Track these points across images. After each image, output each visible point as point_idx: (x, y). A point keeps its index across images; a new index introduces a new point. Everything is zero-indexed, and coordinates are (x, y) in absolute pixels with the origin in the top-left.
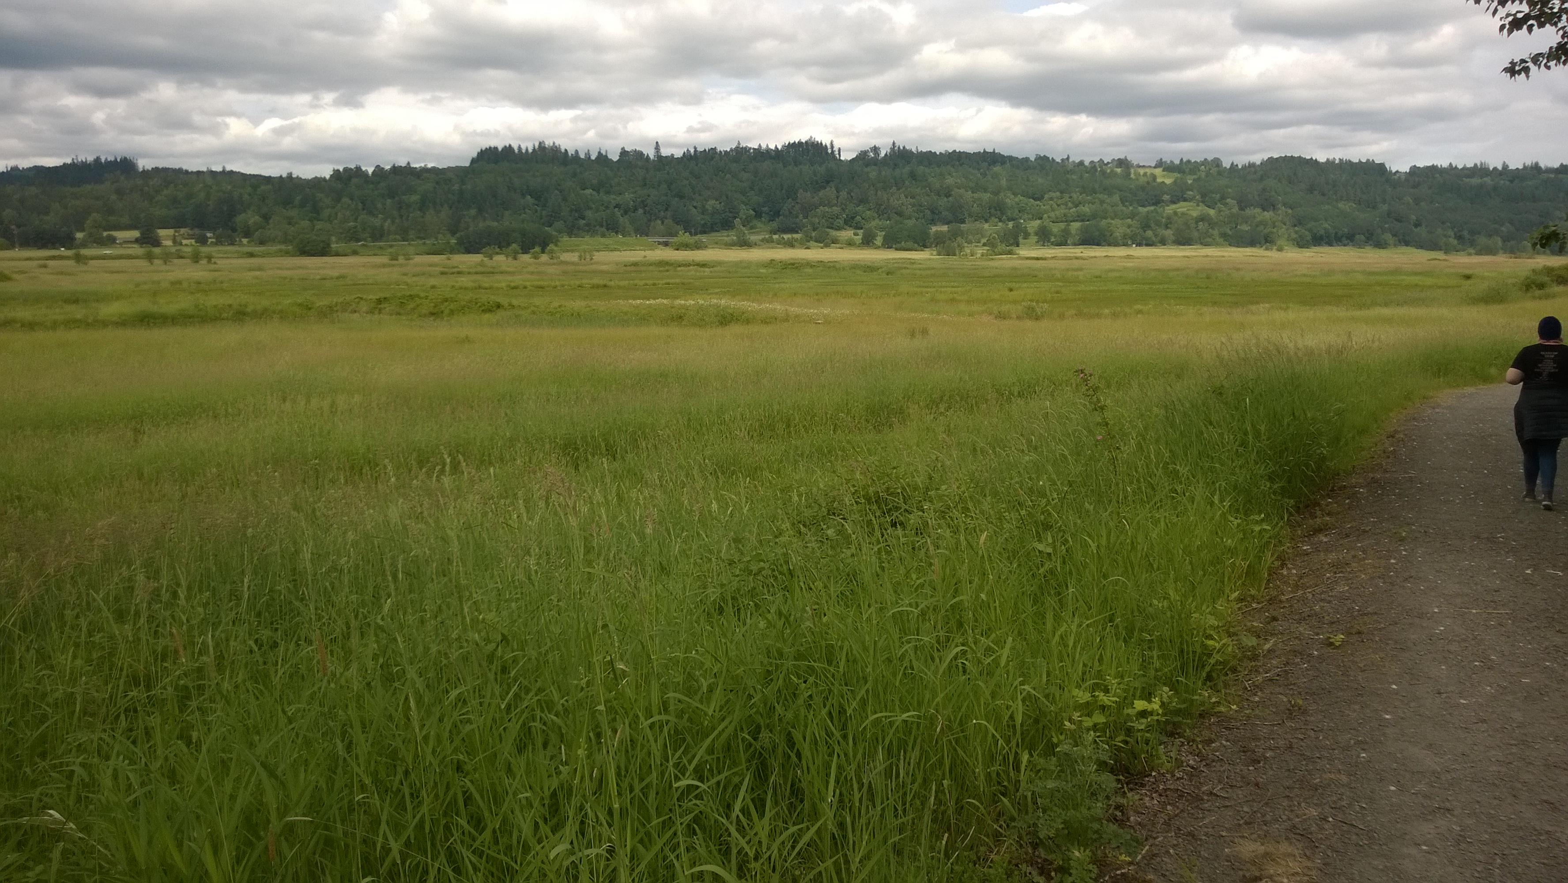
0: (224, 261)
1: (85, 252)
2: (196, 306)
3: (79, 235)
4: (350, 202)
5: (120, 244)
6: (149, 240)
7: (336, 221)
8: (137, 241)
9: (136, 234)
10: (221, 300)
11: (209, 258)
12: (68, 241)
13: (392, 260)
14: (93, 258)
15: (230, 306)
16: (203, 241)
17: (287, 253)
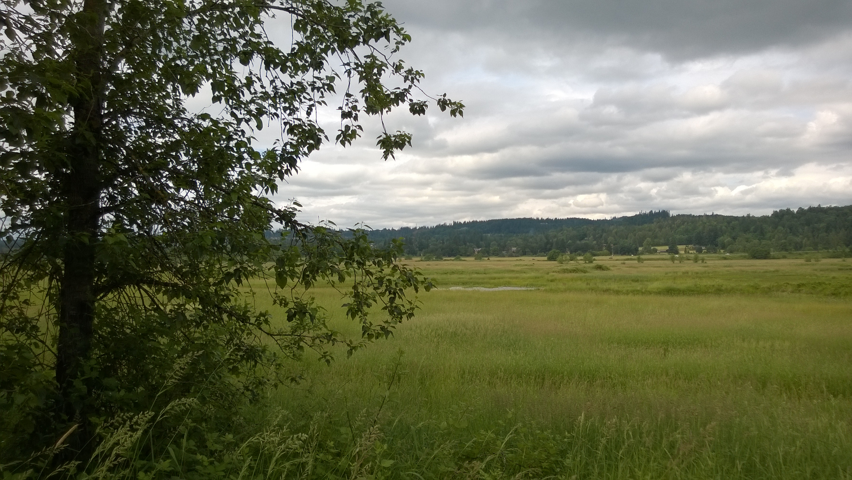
0: (711, 262)
1: (643, 257)
2: (696, 285)
3: (640, 249)
4: (782, 229)
5: (659, 253)
6: (673, 251)
7: (774, 240)
8: (667, 251)
9: (667, 248)
10: (709, 283)
11: (703, 260)
12: (635, 251)
13: (807, 261)
14: (645, 260)
15: (713, 286)
16: (700, 251)
17: (745, 258)
